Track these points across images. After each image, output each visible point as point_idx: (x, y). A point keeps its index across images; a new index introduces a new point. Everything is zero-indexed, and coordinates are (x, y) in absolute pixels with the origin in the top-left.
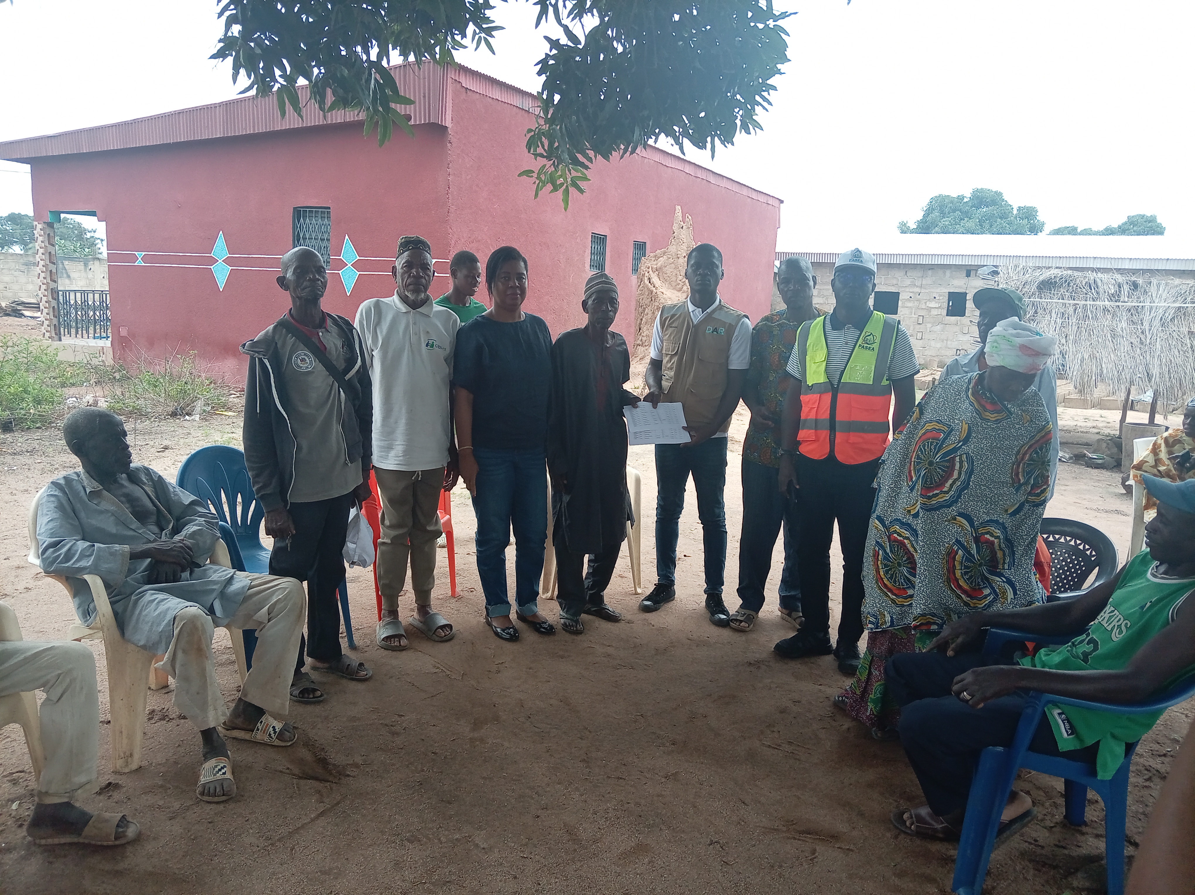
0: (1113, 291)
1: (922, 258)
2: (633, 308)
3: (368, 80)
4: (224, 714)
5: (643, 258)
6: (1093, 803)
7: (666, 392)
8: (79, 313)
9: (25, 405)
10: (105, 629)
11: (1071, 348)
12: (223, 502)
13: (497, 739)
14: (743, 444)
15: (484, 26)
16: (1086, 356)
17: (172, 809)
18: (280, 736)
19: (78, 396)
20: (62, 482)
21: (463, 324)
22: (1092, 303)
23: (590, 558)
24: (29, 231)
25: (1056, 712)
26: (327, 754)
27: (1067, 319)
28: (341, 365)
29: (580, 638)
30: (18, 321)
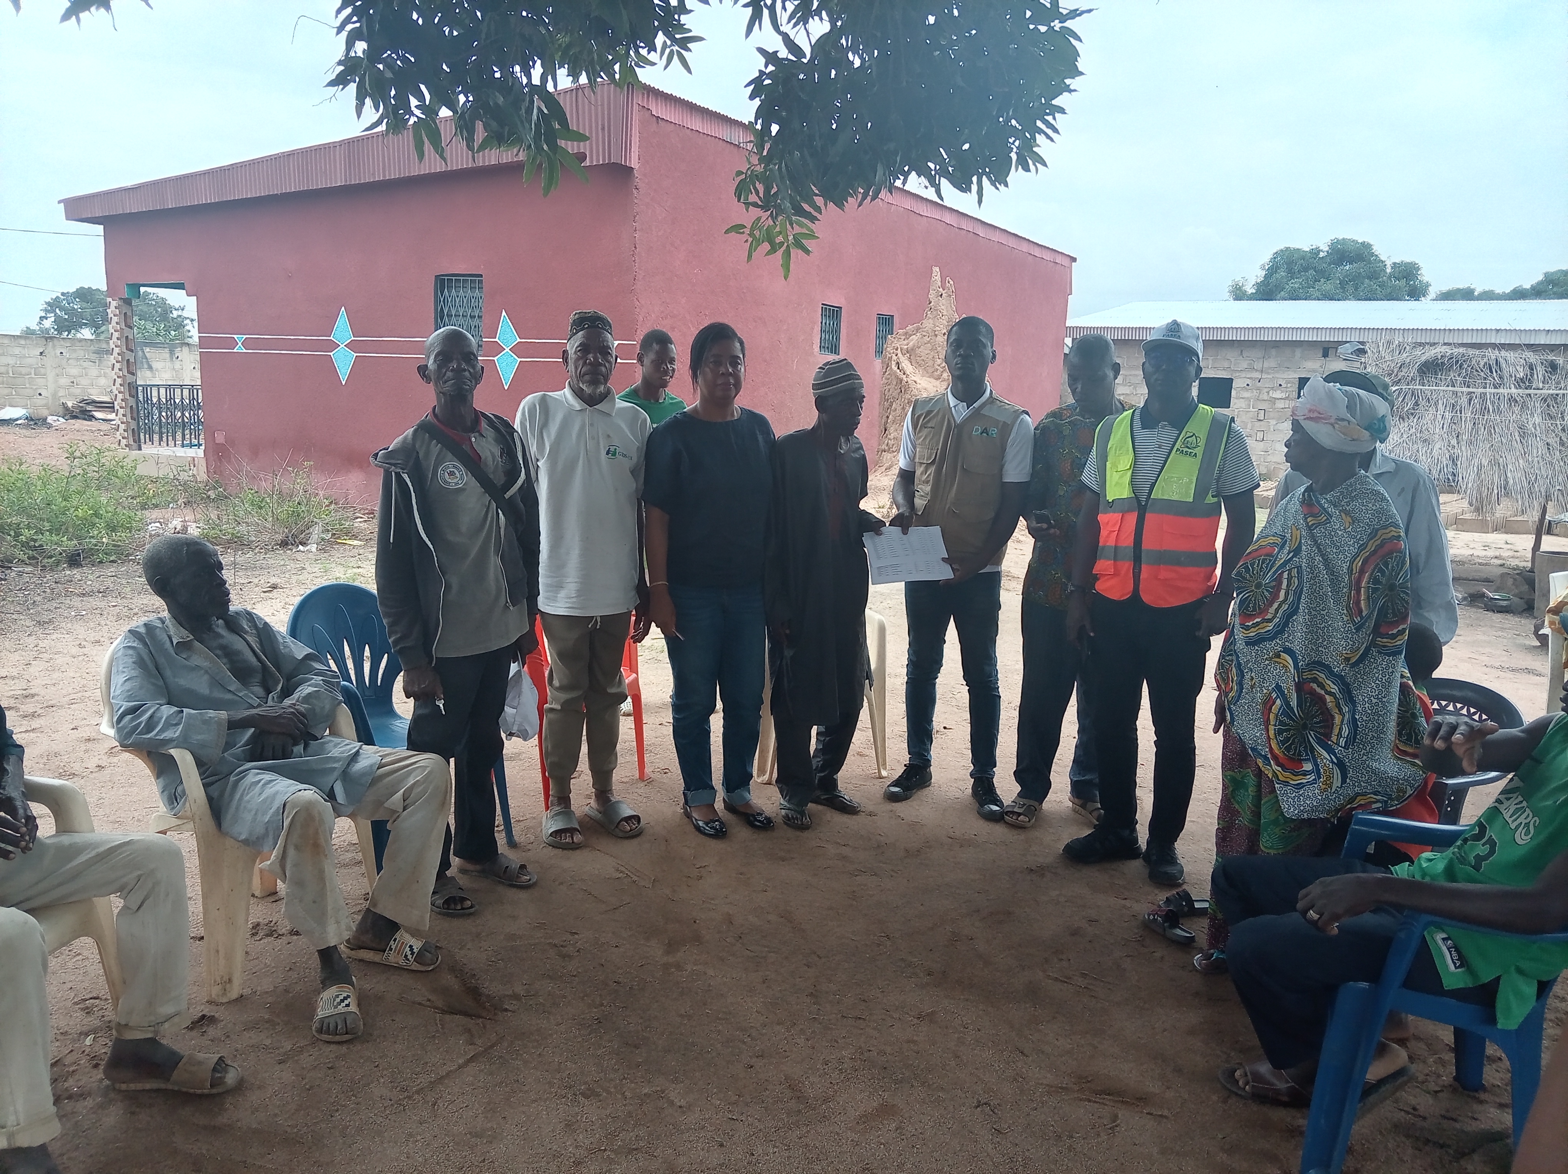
0: (1522, 375)
1: (1262, 332)
2: (877, 401)
3: (530, 110)
4: (349, 928)
5: (889, 336)
6: (1494, 1061)
7: (920, 513)
8: (164, 414)
9: (96, 532)
10: (197, 820)
11: (1464, 452)
12: (346, 656)
13: (697, 965)
14: (1023, 580)
15: (677, 36)
16: (1485, 462)
17: (281, 1050)
18: (419, 957)
19: (162, 520)
20: (142, 630)
21: (655, 426)
22: (1493, 391)
23: (819, 730)
24: (101, 309)
25: (1439, 936)
26: (479, 982)
27: (1458, 412)
28: (499, 479)
29: (806, 834)
30: (88, 426)
